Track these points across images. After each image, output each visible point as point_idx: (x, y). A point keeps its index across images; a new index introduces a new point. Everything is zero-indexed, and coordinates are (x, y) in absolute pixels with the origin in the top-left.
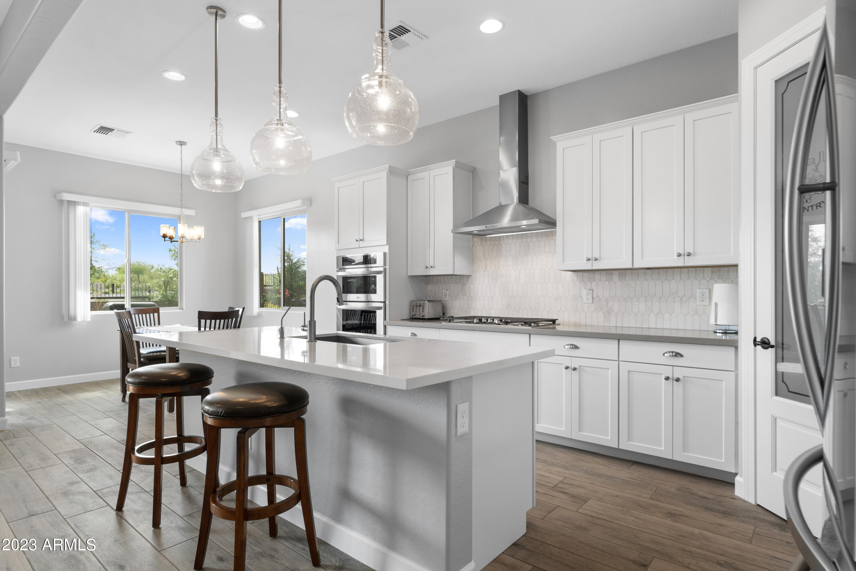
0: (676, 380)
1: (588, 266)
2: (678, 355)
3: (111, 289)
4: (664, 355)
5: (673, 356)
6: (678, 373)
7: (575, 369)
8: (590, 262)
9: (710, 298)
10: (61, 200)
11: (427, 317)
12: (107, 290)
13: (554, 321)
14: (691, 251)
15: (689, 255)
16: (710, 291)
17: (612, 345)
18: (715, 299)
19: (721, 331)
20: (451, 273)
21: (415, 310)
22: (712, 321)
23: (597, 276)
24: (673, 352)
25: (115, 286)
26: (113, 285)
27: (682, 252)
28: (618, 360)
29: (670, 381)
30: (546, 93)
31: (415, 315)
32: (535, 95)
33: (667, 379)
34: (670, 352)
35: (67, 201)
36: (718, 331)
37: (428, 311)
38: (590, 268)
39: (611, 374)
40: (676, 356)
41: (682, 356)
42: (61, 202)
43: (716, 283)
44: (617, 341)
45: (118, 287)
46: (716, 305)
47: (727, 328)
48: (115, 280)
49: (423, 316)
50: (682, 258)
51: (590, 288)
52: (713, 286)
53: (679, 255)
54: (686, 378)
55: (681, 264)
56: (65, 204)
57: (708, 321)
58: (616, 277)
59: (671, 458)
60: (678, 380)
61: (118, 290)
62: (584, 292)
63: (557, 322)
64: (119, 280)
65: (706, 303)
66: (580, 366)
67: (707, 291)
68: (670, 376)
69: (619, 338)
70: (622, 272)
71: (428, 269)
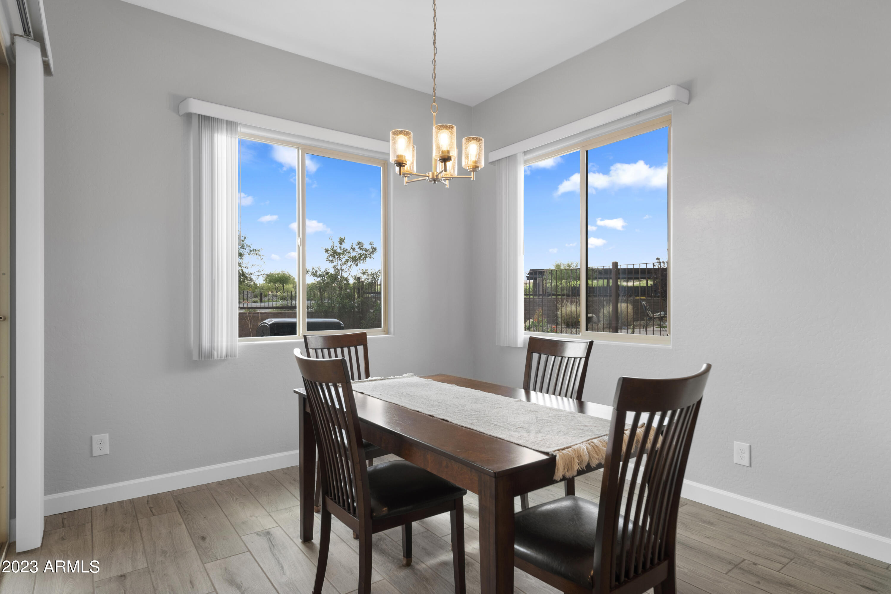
3: (259, 298)
10: (186, 113)
12: (254, 299)
25: (263, 295)
26: (261, 294)
35: (198, 115)
42: (189, 116)
45: (265, 296)
48: (263, 289)
56: (195, 121)
61: (266, 299)
64: (266, 290)
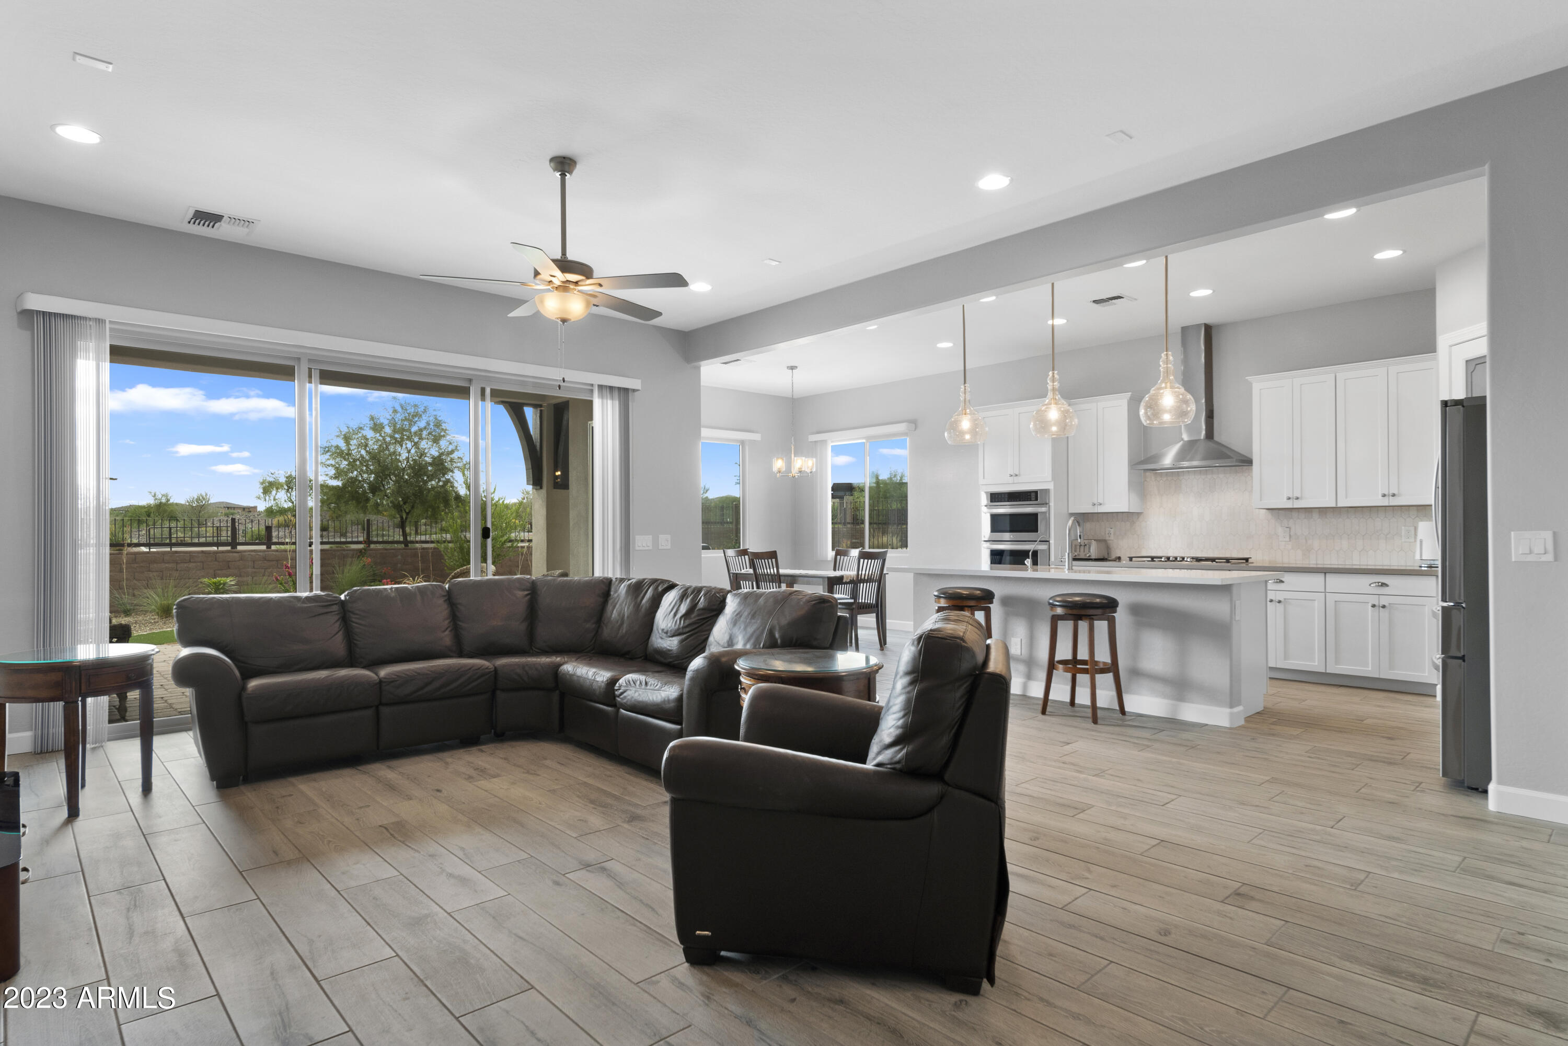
0: (1382, 607)
1: (1289, 505)
2: (1384, 585)
4: (1370, 585)
5: (1379, 586)
6: (1384, 601)
7: (1279, 602)
8: (1291, 500)
9: (1416, 535)
11: (1093, 557)
13: (1247, 560)
14: (1396, 492)
15: (1394, 495)
16: (1416, 529)
17: (1319, 578)
18: (1420, 537)
19: (1426, 566)
20: (1127, 511)
21: (1078, 550)
22: (1418, 557)
23: (1295, 514)
24: (1379, 583)
27: (1386, 493)
28: (1325, 592)
29: (1376, 608)
30: (1233, 325)
31: (1079, 555)
32: (1219, 326)
33: (1374, 606)
34: (1375, 583)
36: (1423, 565)
37: (1094, 552)
38: (1291, 507)
39: (1318, 606)
40: (1381, 586)
41: (1387, 585)
43: (1421, 521)
44: (1323, 574)
46: (1421, 542)
47: (1432, 562)
49: (1089, 556)
50: (1386, 498)
51: (1287, 526)
52: (1418, 524)
53: (1384, 495)
54: (1392, 605)
55: (1387, 504)
57: (1414, 556)
58: (1315, 515)
59: (1378, 677)
60: (1384, 607)
62: (1280, 530)
63: (1250, 560)
65: (1412, 540)
66: (1285, 599)
67: (1412, 529)
68: (1377, 604)
69: (1325, 571)
70: (1323, 511)
71: (1096, 506)
